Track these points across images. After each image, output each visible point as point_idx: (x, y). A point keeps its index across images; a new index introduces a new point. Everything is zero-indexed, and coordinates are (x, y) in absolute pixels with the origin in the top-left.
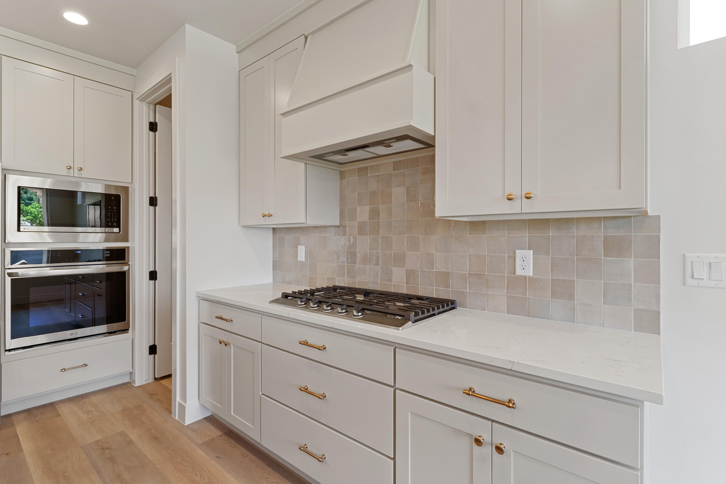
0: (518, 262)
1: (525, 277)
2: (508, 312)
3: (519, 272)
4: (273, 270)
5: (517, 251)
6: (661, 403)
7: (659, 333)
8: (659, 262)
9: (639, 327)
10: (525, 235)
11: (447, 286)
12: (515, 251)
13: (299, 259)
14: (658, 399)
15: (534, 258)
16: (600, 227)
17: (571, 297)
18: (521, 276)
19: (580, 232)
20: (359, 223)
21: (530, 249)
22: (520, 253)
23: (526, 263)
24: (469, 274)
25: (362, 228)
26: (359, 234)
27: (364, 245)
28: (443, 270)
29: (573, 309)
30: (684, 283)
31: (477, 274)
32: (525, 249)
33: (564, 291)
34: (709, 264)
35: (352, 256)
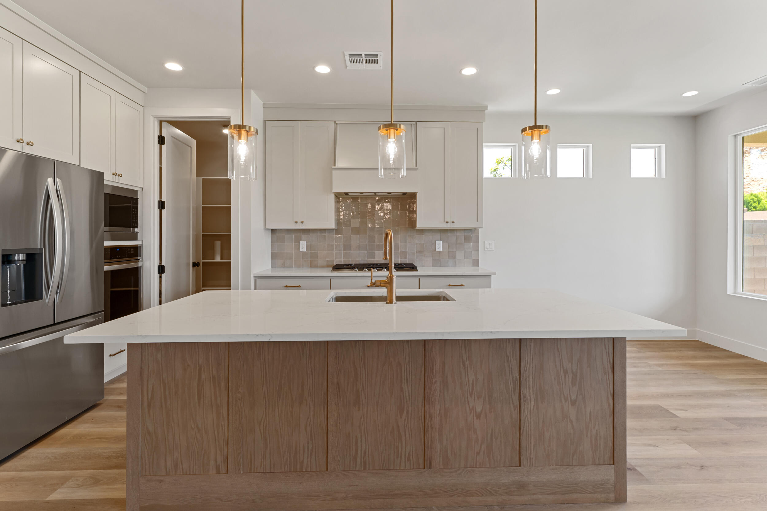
0: (437, 246)
1: (439, 252)
2: (433, 266)
3: (437, 250)
4: (271, 259)
5: (436, 241)
6: (496, 274)
7: (478, 266)
8: (478, 244)
9: (474, 265)
10: (439, 235)
11: (406, 258)
12: (435, 241)
13: (301, 250)
14: (495, 274)
15: (442, 244)
16: (463, 233)
17: (454, 257)
18: (438, 251)
19: (457, 234)
20: (352, 228)
21: (441, 240)
22: (437, 242)
23: (439, 246)
24: (416, 252)
25: (355, 231)
26: (352, 234)
27: (356, 240)
28: (403, 251)
29: (455, 262)
30: (484, 250)
31: (420, 252)
32: (439, 240)
33: (452, 256)
34: (490, 244)
35: (347, 247)
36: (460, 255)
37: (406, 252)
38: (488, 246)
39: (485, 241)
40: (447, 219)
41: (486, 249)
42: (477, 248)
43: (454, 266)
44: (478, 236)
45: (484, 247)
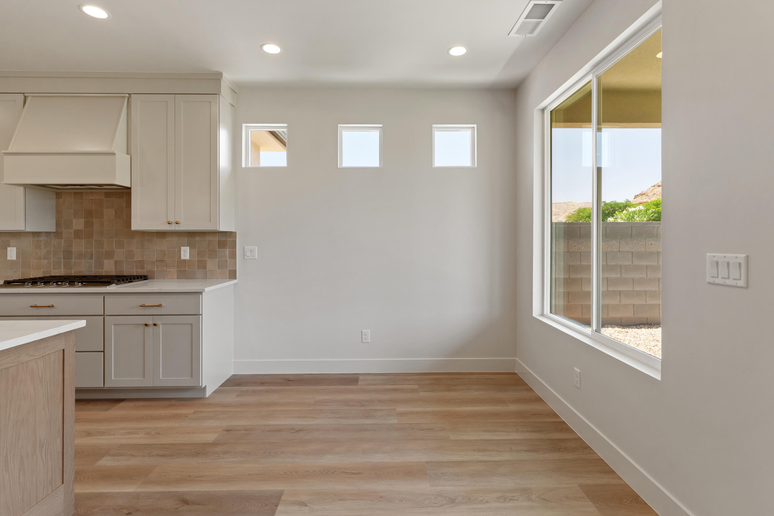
0: (182, 253)
1: (185, 260)
2: (178, 279)
3: (183, 258)
7: (236, 279)
8: (236, 250)
9: (229, 278)
10: (185, 240)
11: (143, 268)
12: (180, 248)
13: (9, 258)
15: (189, 250)
16: (216, 237)
17: (205, 267)
19: (209, 238)
20: (75, 231)
21: (188, 246)
22: (183, 248)
23: (185, 253)
24: (156, 261)
25: (78, 234)
26: (75, 238)
27: (79, 246)
28: (140, 259)
29: (206, 273)
30: (244, 258)
31: (162, 261)
32: (185, 246)
33: (202, 265)
34: (251, 250)
35: (68, 254)
36: (211, 264)
37: (143, 261)
38: (249, 254)
39: (245, 247)
40: (172, 220)
41: (246, 257)
42: (233, 255)
43: (205, 279)
44: (236, 240)
45: (244, 255)
